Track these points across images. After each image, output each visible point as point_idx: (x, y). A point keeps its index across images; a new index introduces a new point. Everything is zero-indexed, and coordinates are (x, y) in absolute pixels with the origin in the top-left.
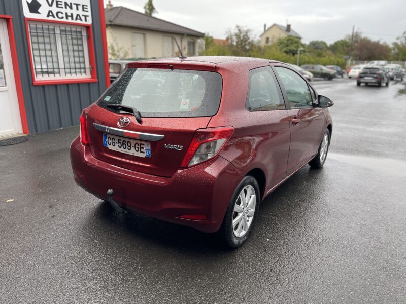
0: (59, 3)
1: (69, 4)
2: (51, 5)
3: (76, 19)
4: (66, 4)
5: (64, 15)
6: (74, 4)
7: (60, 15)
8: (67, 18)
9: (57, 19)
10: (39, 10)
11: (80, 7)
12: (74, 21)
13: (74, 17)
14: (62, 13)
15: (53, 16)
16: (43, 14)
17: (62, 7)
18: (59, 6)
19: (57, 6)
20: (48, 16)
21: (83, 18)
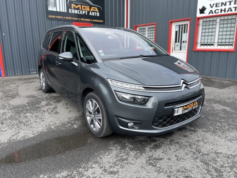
0: (218, 4)
1: (224, 3)
2: (212, 7)
3: (228, 11)
4: (222, 3)
5: (220, 11)
6: (228, 2)
7: (217, 11)
8: (221, 12)
9: (214, 14)
10: (205, 12)
11: (233, 3)
12: (226, 13)
13: (227, 10)
14: (218, 10)
15: (212, 13)
16: (206, 13)
17: (219, 6)
18: (217, 6)
19: (216, 6)
20: (210, 13)
21: (233, 9)
